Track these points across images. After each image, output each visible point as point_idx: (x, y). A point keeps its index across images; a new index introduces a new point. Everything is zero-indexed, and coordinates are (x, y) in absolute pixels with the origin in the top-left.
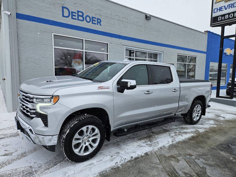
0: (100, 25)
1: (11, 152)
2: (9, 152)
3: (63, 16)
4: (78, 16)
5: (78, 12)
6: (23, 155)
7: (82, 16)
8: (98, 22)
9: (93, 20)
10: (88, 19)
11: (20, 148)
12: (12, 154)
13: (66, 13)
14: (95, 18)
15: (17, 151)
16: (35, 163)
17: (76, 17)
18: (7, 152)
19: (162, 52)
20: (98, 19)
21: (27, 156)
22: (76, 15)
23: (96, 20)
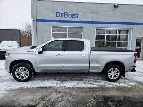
0: (78, 17)
3: (57, 17)
4: (65, 15)
5: (65, 13)
7: (67, 15)
8: (76, 16)
9: (73, 16)
10: (70, 16)
13: (58, 15)
14: (74, 14)
17: (63, 16)
19: (132, 29)
20: (76, 14)
22: (64, 15)
23: (75, 15)
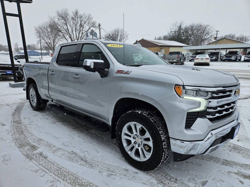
1: (237, 176)
2: (239, 177)
6: (226, 163)
11: (223, 173)
12: (237, 172)
15: (229, 172)
16: (225, 150)
18: (242, 179)
21: (224, 160)
